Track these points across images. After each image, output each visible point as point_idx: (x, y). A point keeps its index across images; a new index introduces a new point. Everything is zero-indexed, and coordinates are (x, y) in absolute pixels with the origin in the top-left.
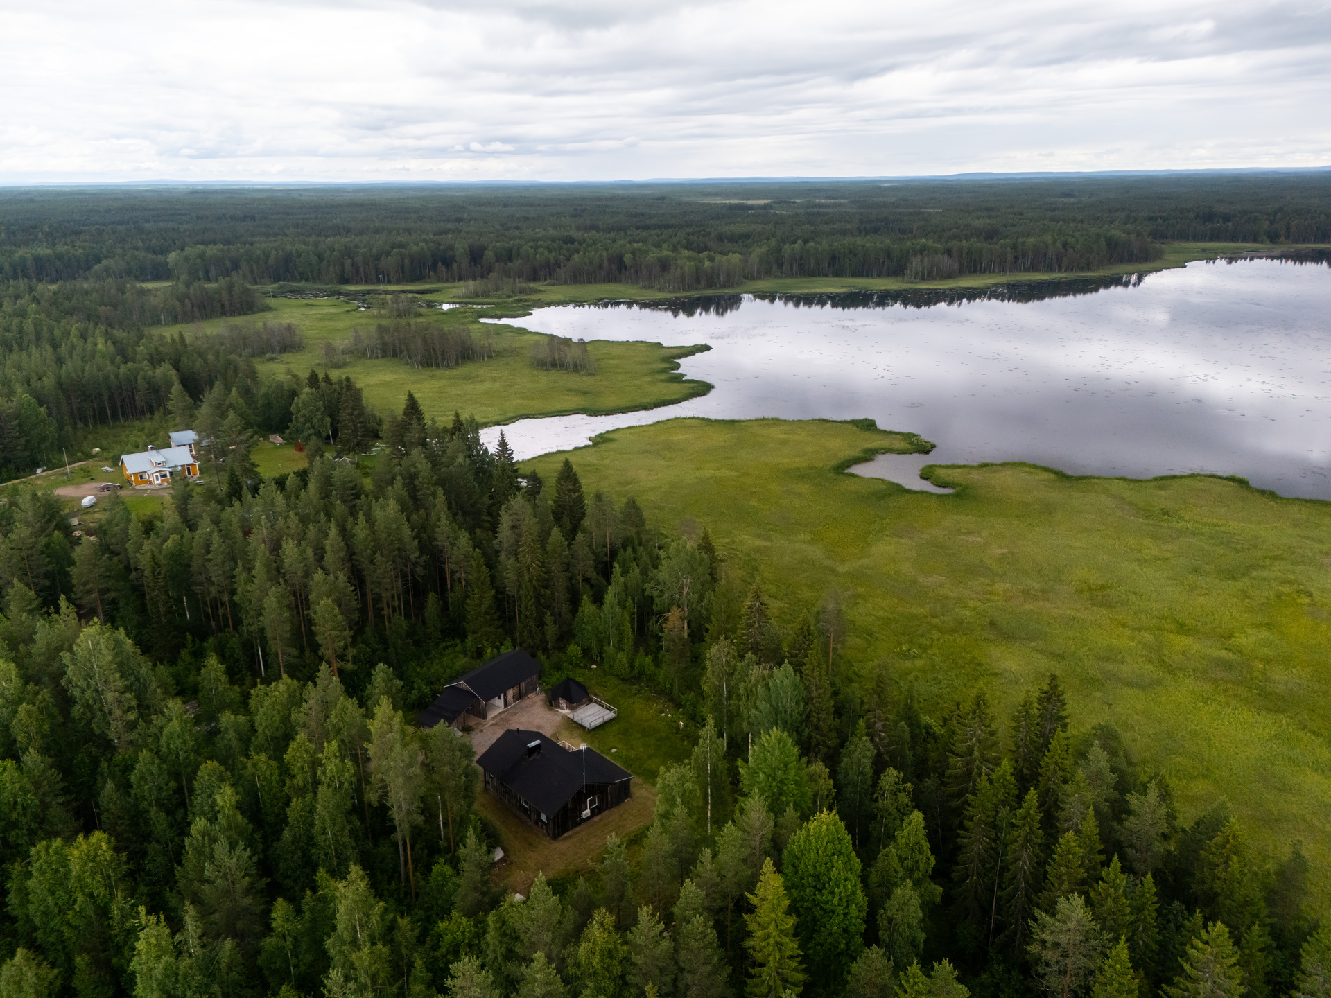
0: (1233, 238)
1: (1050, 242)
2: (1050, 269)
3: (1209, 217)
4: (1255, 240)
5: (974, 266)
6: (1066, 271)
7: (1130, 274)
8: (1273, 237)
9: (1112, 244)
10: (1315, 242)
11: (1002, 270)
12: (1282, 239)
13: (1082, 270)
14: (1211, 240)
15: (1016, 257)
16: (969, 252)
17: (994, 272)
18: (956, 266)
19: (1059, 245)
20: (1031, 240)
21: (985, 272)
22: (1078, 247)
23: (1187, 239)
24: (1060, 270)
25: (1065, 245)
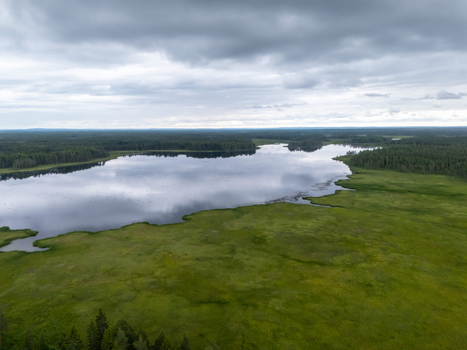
0: (129, 149)
1: (71, 152)
2: (73, 161)
3: (121, 143)
4: (135, 150)
5: (43, 162)
6: (79, 162)
7: (101, 162)
8: (140, 149)
9: (93, 152)
10: (151, 150)
11: (55, 163)
12: (143, 149)
13: (84, 161)
14: (123, 150)
15: (59, 158)
16: (40, 157)
17: (51, 164)
18: (35, 162)
19: (74, 153)
20: (64, 152)
21: (48, 164)
22: (81, 153)
23: (116, 150)
24: (76, 162)
25: (76, 153)
